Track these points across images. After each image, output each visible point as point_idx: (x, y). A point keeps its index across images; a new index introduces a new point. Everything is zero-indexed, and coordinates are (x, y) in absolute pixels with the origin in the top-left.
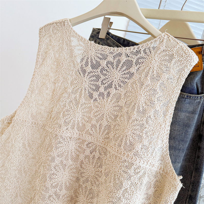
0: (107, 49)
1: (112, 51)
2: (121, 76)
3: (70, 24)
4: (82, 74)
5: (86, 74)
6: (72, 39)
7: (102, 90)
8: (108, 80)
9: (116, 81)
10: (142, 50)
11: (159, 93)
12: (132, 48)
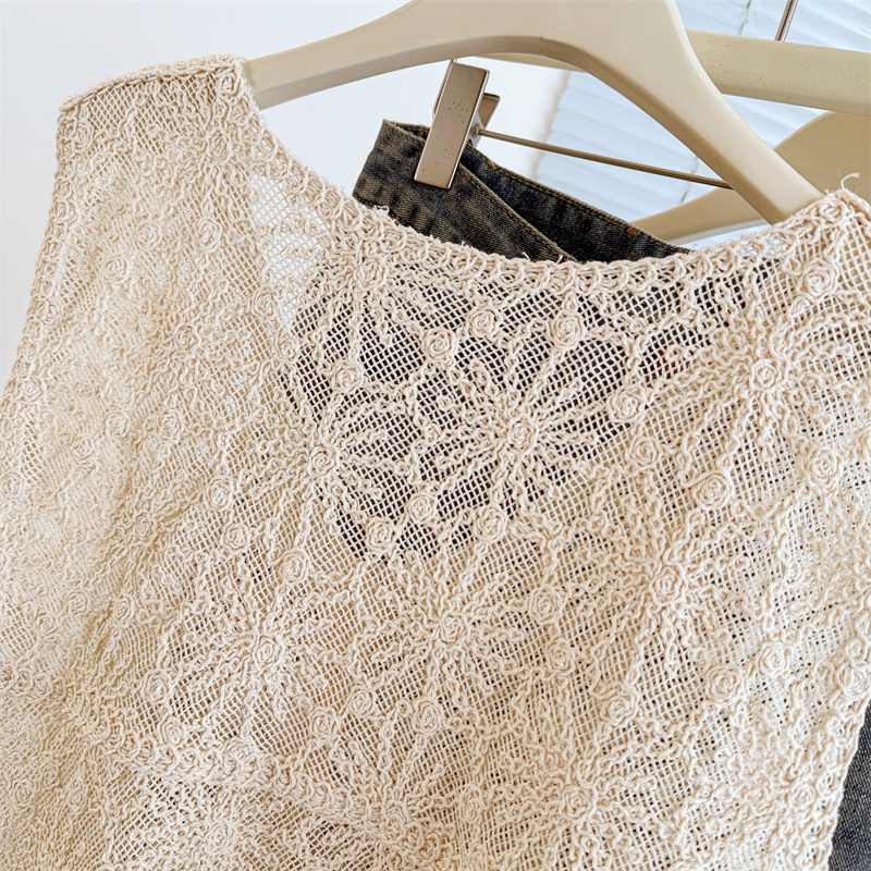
0: (469, 266)
1: (497, 276)
2: (550, 436)
4: (303, 403)
5: (332, 408)
6: (255, 182)
7: (423, 508)
8: (465, 454)
9: (518, 466)
10: (692, 286)
11: (790, 573)
12: (626, 267)
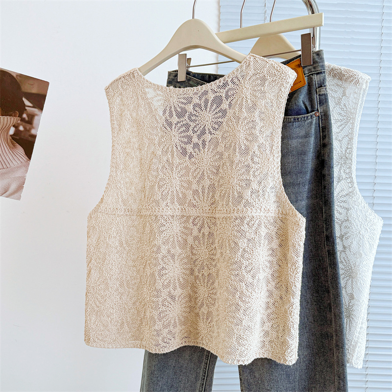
0: (190, 91)
1: (195, 91)
2: (213, 116)
3: (140, 73)
4: (168, 128)
5: (173, 127)
6: (147, 90)
7: (195, 140)
8: (199, 126)
9: (209, 124)
10: (229, 80)
11: (259, 124)
